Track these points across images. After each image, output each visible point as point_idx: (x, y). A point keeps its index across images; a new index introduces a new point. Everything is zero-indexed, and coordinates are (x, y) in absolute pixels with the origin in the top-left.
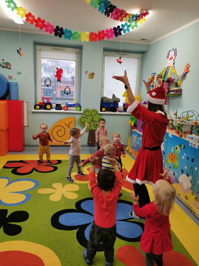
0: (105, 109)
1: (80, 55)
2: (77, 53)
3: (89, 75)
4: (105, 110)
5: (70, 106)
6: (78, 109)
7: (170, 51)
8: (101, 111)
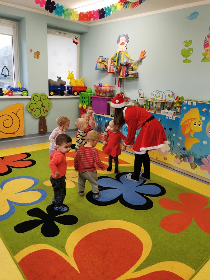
0: (53, 92)
1: (17, 29)
2: (14, 27)
3: (35, 54)
4: (53, 94)
5: (16, 90)
6: (25, 93)
7: (120, 36)
8: (50, 95)
